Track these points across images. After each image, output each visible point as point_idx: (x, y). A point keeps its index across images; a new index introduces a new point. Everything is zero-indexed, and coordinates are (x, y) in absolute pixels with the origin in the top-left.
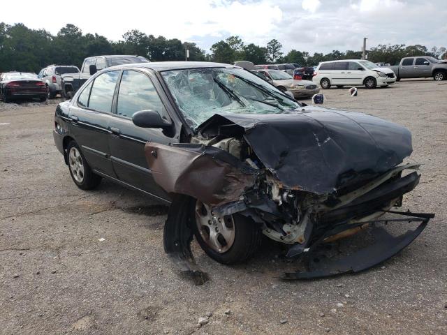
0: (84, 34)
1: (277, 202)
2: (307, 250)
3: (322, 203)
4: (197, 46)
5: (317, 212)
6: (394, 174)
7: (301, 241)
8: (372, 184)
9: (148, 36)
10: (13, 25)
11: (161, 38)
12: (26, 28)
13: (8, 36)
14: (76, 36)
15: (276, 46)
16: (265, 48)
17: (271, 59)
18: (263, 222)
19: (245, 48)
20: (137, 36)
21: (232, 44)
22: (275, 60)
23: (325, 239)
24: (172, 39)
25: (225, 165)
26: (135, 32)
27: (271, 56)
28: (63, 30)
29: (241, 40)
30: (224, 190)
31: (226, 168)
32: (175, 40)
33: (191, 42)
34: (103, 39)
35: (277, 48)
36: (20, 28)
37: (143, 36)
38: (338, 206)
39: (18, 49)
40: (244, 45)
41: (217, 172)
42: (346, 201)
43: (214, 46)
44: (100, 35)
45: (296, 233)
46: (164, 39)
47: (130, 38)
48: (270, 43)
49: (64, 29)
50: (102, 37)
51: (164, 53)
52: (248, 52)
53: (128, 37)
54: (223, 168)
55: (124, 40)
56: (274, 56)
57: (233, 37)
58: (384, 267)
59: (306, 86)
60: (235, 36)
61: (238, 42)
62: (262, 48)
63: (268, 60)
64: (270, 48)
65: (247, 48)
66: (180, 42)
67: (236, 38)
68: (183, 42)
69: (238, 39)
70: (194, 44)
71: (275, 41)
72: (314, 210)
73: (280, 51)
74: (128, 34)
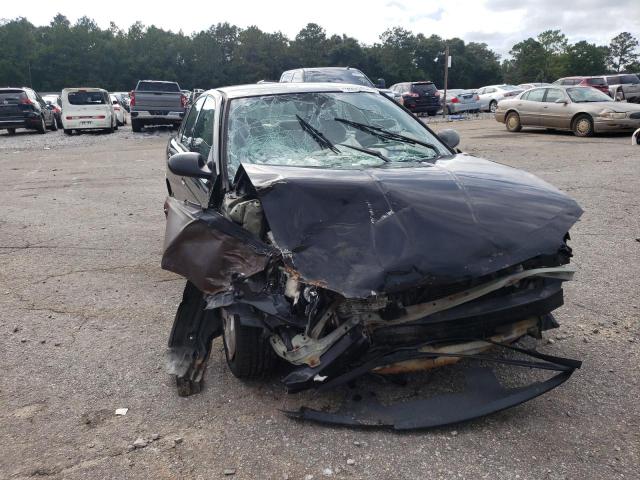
0: (328, 36)
1: (290, 300)
2: (321, 379)
3: (375, 312)
4: (489, 48)
5: (365, 324)
6: (511, 281)
7: (313, 363)
8: (467, 294)
9: (415, 35)
10: (246, 29)
11: (434, 37)
12: (260, 32)
13: (240, 43)
14: (319, 39)
15: (627, 43)
16: (606, 47)
17: (615, 66)
18: (263, 326)
19: (569, 49)
20: (400, 36)
21: (547, 43)
22: (622, 68)
23: (377, 368)
24: (450, 38)
25: (224, 237)
26: (398, 31)
27: (616, 60)
28: (303, 33)
29: (563, 36)
30: (222, 273)
31: (224, 243)
32: (455, 40)
33: (480, 42)
34: (352, 42)
35: (629, 46)
36: (253, 32)
37: (409, 36)
38: (402, 321)
39: (249, 59)
40: (568, 44)
41: (213, 246)
42: (416, 314)
43: (516, 47)
44: (349, 36)
45: (307, 350)
46: (439, 39)
47: (389, 40)
48: (616, 39)
49: (304, 30)
50: (351, 40)
51: (436, 60)
52: (574, 55)
53: (386, 38)
54: (221, 242)
55: (381, 42)
56: (621, 59)
57: (550, 32)
58: (454, 433)
59: (629, 114)
60: (553, 30)
61: (559, 39)
62: (601, 47)
63: (610, 67)
64: (615, 47)
65: (574, 48)
66: (462, 42)
67: (556, 32)
68: (466, 43)
69: (560, 34)
70: (484, 45)
71: (627, 35)
72: (362, 321)
73: (634, 52)
74: (387, 33)
